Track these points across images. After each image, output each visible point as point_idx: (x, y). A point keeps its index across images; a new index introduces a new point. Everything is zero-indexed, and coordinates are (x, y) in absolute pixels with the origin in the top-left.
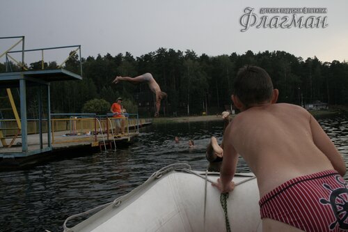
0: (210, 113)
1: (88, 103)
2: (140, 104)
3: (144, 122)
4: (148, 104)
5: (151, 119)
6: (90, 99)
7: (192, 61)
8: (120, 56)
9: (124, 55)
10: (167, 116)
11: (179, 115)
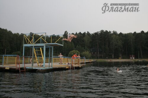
0: (123, 58)
1: (71, 52)
2: (92, 53)
3: (92, 60)
4: (96, 53)
5: (97, 60)
6: (72, 50)
7: (115, 35)
8: (84, 33)
9: (87, 33)
10: (104, 59)
11: (109, 58)
